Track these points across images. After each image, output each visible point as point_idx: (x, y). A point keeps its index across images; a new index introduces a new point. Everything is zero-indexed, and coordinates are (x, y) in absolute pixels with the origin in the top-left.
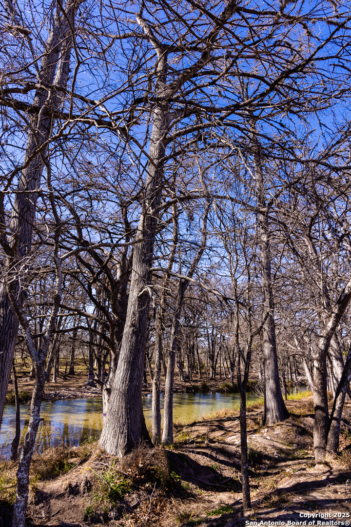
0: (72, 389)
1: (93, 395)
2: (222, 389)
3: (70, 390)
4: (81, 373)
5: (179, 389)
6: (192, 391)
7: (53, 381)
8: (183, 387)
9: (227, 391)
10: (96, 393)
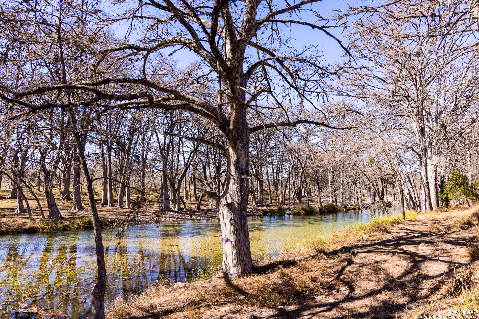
0: (148, 214)
1: (172, 219)
2: (299, 212)
3: (147, 215)
4: (152, 200)
5: (255, 212)
6: (268, 215)
7: (127, 207)
8: (260, 211)
9: (304, 214)
10: (174, 218)
